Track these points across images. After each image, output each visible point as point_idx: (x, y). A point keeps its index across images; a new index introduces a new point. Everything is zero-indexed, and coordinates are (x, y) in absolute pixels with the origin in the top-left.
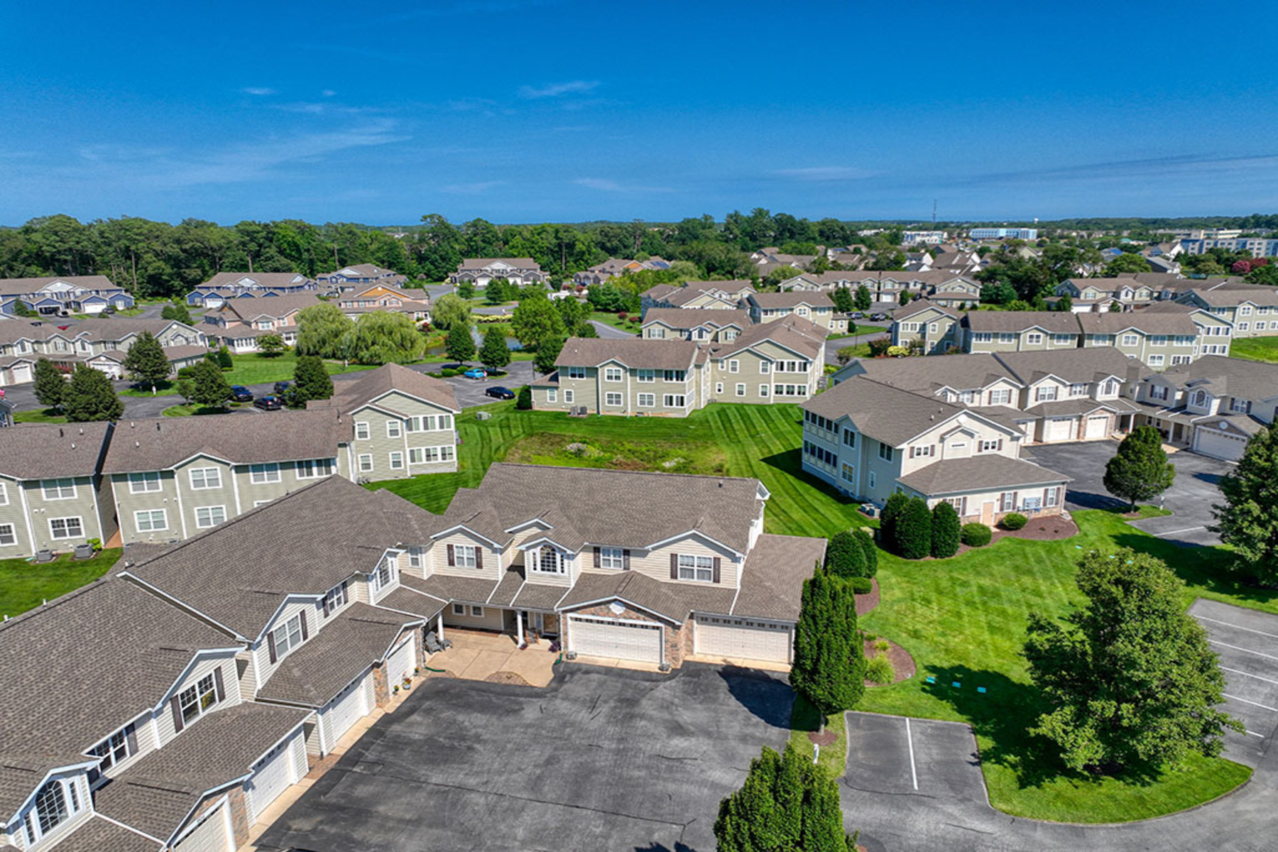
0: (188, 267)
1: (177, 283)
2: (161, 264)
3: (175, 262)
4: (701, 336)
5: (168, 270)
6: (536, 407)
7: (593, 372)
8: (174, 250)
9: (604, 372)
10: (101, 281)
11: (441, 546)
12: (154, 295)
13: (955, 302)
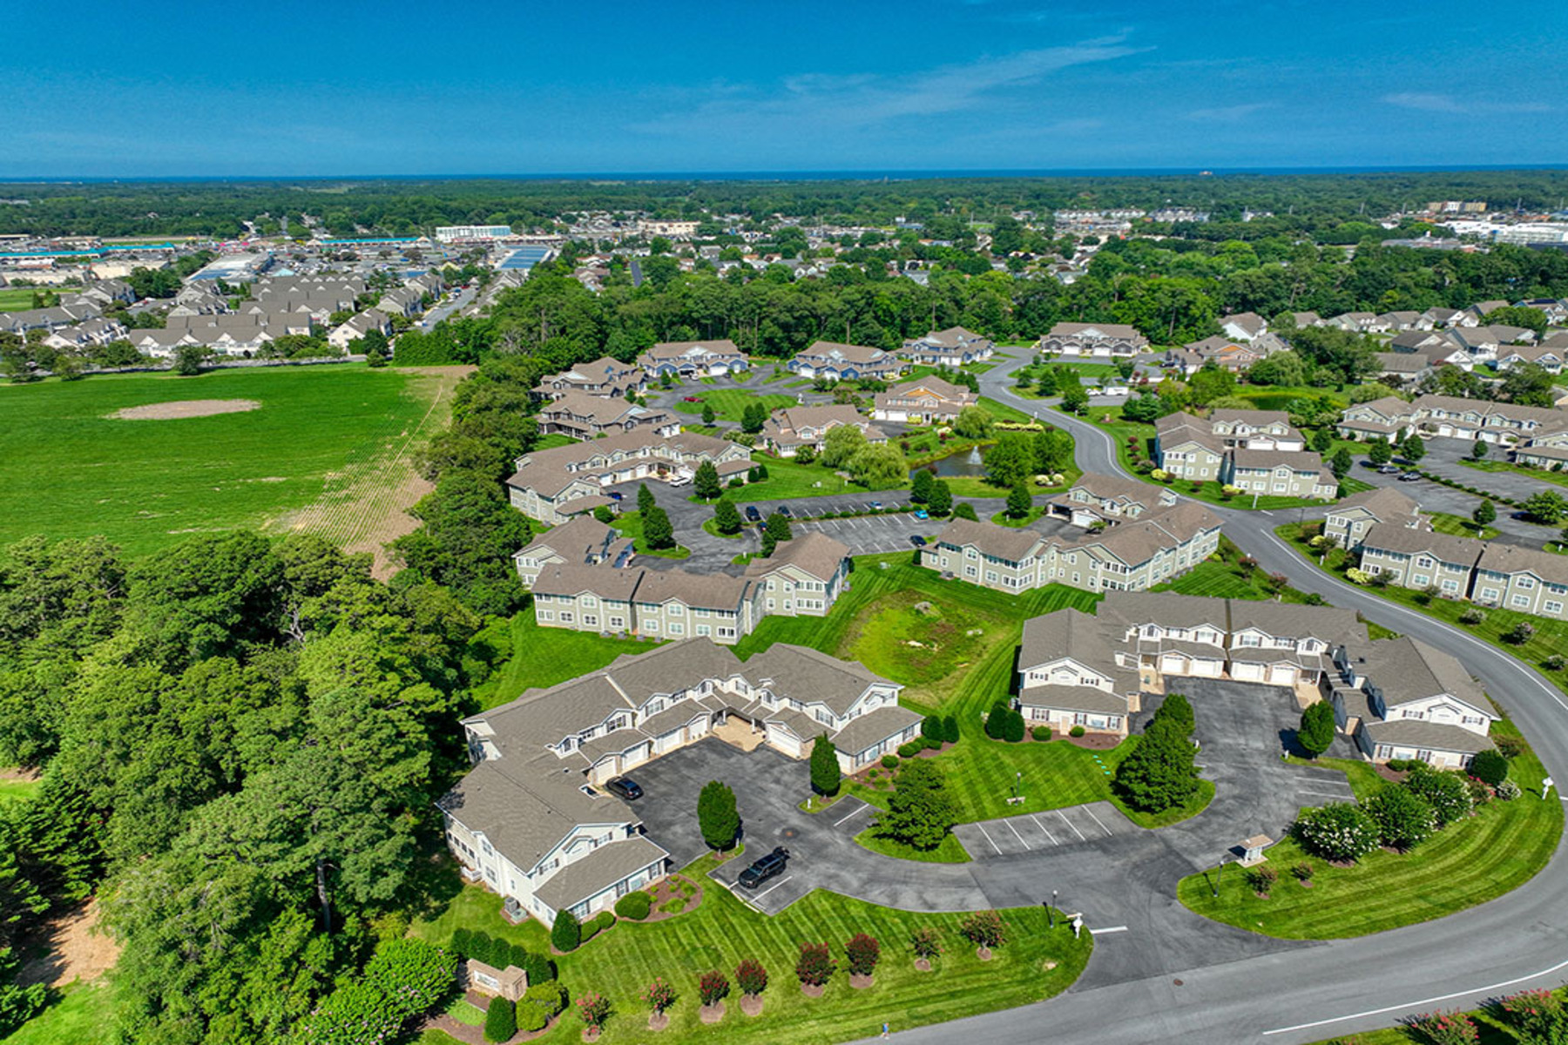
0: (797, 331)
1: (786, 345)
2: (775, 329)
3: (785, 327)
4: (1112, 508)
5: (780, 335)
6: (923, 564)
7: (960, 550)
8: (786, 318)
9: (966, 551)
10: (728, 346)
11: (733, 680)
12: (768, 353)
13: (1549, 461)
